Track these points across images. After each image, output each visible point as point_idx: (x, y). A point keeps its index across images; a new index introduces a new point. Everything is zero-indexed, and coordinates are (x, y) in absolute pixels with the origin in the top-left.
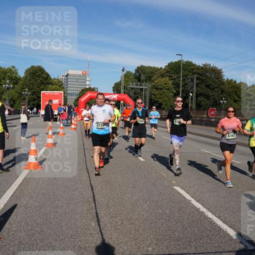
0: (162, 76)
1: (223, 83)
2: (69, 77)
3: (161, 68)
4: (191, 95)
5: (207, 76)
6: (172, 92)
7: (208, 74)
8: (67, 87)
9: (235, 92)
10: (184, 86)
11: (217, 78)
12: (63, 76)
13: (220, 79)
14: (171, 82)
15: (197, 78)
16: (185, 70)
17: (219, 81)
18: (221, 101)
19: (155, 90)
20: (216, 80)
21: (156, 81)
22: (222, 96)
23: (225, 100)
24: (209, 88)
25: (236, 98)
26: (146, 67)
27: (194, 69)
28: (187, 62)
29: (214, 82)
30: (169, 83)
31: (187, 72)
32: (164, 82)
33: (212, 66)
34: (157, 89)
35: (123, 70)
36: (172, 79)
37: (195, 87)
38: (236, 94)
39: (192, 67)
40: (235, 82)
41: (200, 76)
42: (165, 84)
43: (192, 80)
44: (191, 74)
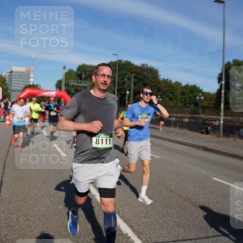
1: (159, 82)
2: (13, 74)
4: (128, 92)
5: (144, 76)
7: (146, 74)
8: (11, 84)
9: (171, 90)
10: (123, 84)
12: (7, 72)
15: (135, 77)
16: (124, 70)
17: (156, 80)
20: (153, 79)
22: (158, 94)
23: (161, 98)
25: (172, 96)
26: (87, 66)
27: (131, 69)
29: (151, 81)
31: (125, 72)
33: (149, 66)
35: (64, 68)
37: (132, 85)
38: (171, 93)
39: (130, 67)
40: (171, 81)
41: (138, 76)
43: (129, 79)
44: (129, 73)
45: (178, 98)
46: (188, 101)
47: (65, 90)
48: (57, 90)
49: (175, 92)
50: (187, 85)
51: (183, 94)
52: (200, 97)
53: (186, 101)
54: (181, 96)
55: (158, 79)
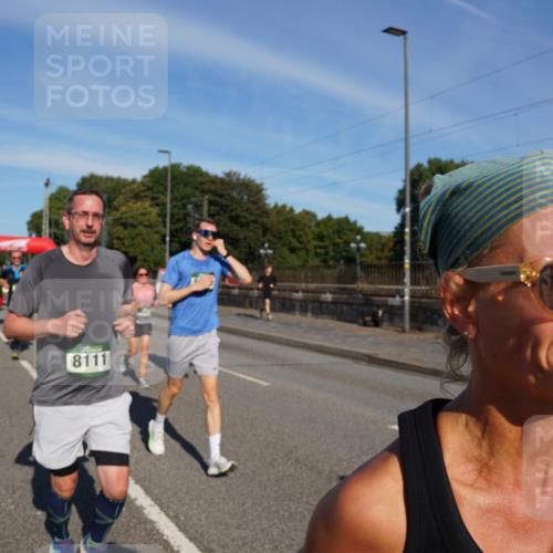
0: (137, 197)
1: (266, 213)
3: (134, 181)
5: (232, 199)
6: (158, 232)
7: (234, 194)
9: (293, 231)
10: (185, 219)
11: (254, 203)
13: (261, 204)
14: (155, 211)
15: (211, 203)
16: (185, 186)
17: (258, 208)
18: (262, 251)
19: (120, 228)
20: (251, 206)
21: (123, 209)
22: (264, 239)
23: (270, 248)
24: (236, 223)
25: (295, 243)
26: (101, 178)
27: (202, 183)
28: (189, 168)
29: (247, 210)
30: (150, 213)
31: (189, 190)
32: (140, 212)
33: (242, 177)
34: (125, 225)
35: (47, 185)
36: (157, 205)
38: (294, 236)
39: (200, 179)
40: (292, 210)
41: (218, 199)
42: (143, 214)
43: (198, 207)
44: (198, 193)
45: (310, 247)
46: (331, 254)
47: (50, 235)
48: (30, 235)
49: (301, 233)
50: (329, 218)
51: (321, 237)
52: (358, 243)
53: (327, 253)
54: (316, 243)
55: (265, 205)
